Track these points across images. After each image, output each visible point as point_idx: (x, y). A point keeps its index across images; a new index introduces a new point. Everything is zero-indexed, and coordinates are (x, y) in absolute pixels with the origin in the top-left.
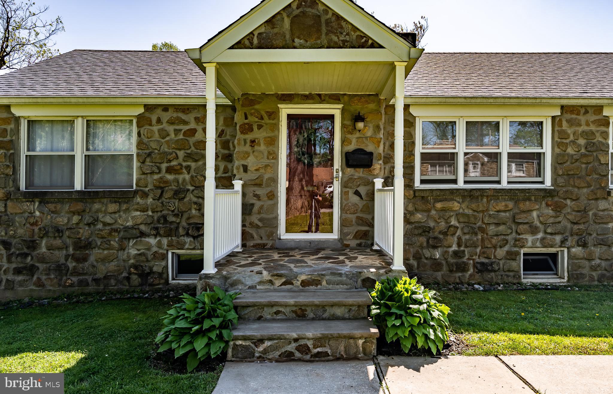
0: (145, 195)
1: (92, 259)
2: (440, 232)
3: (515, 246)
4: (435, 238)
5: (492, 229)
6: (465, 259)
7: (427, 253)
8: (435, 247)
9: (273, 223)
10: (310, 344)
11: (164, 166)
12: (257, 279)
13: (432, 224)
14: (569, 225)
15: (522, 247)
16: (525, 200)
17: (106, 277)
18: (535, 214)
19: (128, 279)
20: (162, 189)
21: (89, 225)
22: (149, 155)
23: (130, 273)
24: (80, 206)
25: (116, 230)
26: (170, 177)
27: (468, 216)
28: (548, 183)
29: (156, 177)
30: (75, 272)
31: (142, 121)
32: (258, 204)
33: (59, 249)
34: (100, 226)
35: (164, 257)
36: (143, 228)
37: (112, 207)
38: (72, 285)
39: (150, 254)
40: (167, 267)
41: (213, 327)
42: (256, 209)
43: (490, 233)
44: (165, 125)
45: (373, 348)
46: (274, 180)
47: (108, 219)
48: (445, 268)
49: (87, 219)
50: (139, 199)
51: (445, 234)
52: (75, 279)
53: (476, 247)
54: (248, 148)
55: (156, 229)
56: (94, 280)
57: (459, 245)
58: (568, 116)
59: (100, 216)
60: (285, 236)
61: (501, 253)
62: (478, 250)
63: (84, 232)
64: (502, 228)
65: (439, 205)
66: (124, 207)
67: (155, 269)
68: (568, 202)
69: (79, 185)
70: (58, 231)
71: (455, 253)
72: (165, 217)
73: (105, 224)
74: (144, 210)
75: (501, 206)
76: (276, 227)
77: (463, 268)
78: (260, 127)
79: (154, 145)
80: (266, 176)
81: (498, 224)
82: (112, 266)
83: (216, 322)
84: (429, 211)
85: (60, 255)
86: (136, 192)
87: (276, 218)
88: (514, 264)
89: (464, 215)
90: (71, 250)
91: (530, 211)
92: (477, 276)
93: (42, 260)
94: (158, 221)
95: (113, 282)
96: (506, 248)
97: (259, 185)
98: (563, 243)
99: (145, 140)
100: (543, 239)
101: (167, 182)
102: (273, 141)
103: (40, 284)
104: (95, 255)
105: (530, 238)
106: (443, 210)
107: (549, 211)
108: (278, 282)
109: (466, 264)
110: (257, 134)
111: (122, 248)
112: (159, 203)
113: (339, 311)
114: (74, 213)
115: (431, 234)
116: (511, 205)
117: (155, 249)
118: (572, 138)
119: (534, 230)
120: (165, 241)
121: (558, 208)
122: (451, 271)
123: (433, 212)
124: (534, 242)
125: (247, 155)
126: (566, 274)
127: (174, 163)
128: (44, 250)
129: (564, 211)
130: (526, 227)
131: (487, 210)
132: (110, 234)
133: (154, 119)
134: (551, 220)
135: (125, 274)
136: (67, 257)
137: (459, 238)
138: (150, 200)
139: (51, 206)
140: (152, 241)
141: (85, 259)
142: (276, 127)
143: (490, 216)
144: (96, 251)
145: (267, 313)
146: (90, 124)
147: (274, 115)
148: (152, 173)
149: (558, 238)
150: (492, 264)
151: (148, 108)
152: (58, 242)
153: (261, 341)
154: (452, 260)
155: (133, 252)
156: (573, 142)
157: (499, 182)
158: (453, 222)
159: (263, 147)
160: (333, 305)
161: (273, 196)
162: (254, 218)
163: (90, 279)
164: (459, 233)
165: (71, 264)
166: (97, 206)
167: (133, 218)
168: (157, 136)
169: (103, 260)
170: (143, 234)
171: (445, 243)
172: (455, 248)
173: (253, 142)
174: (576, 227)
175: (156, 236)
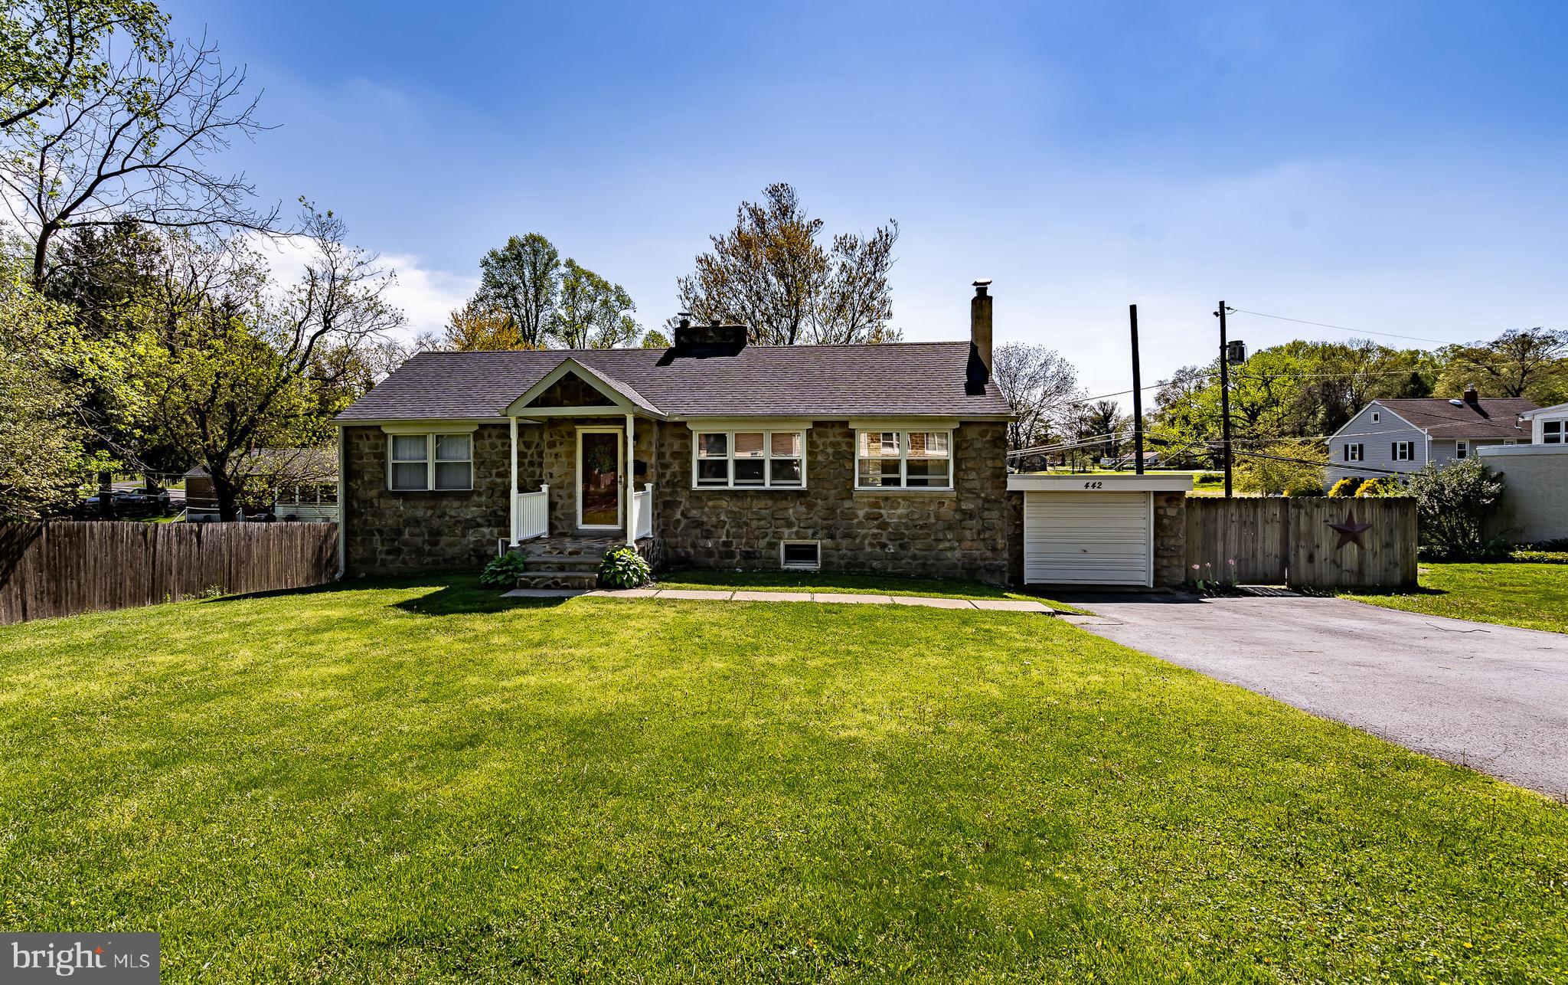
0: (480, 494)
1: (442, 543)
2: (713, 526)
3: (774, 537)
4: (708, 530)
5: (754, 524)
6: (733, 548)
7: (701, 542)
8: (708, 538)
9: (573, 517)
10: (559, 581)
11: (494, 471)
12: (542, 550)
13: (705, 519)
14: (820, 521)
15: (781, 538)
16: (782, 499)
17: (453, 558)
18: (791, 511)
19: (468, 559)
20: (493, 489)
21: (439, 517)
22: (483, 463)
23: (470, 555)
24: (432, 503)
25: (458, 522)
26: (498, 480)
27: (735, 513)
28: (804, 485)
29: (488, 480)
30: (430, 554)
31: (477, 436)
32: (561, 502)
33: (418, 535)
34: (447, 518)
35: (496, 543)
36: (479, 520)
37: (456, 504)
38: (428, 564)
39: (484, 541)
40: (497, 551)
41: (508, 570)
42: (559, 506)
43: (753, 526)
44: (494, 439)
45: (594, 584)
46: (573, 484)
47: (453, 513)
48: (717, 555)
49: (438, 512)
50: (475, 498)
51: (716, 527)
52: (430, 559)
53: (742, 538)
54: (553, 460)
55: (489, 521)
56: (445, 560)
57: (728, 537)
58: (819, 429)
59: (448, 510)
60: (581, 526)
61: (763, 543)
62: (744, 541)
63: (436, 523)
64: (762, 523)
65: (710, 503)
66: (465, 503)
67: (489, 552)
68: (819, 501)
69: (431, 487)
70: (417, 522)
71: (725, 544)
72: (495, 512)
73: (451, 517)
74: (479, 506)
75: (762, 504)
76: (575, 519)
77: (730, 555)
78: (561, 444)
79: (486, 455)
80: (567, 481)
81: (759, 520)
82: (457, 549)
83: (511, 567)
84: (702, 508)
85: (419, 540)
86: (473, 492)
87: (575, 513)
88: (773, 553)
89: (731, 512)
90: (426, 537)
91: (787, 509)
92: (743, 562)
93: (406, 544)
94: (491, 515)
95: (457, 561)
96: (767, 539)
97: (561, 488)
98: (814, 535)
99: (480, 451)
100: (797, 533)
101: (496, 484)
102: (572, 454)
103: (404, 562)
104: (444, 540)
105: (786, 532)
106: (714, 507)
107: (803, 509)
108: (555, 553)
109: (733, 552)
110: (559, 449)
111: (464, 536)
112: (490, 500)
113: (583, 567)
114: (428, 508)
115: (705, 527)
116: (770, 503)
117: (488, 537)
118: (821, 447)
119: (790, 525)
120: (496, 531)
121: (810, 507)
122: (721, 558)
123: (706, 509)
124: (790, 535)
125: (552, 465)
126: (819, 562)
127: (502, 469)
128: (407, 536)
129: (816, 509)
130: (782, 522)
131: (751, 508)
132: (455, 525)
133: (486, 435)
134: (804, 516)
135: (466, 556)
136: (424, 542)
137: (728, 531)
138: (484, 499)
139: (412, 503)
140: (486, 530)
141: (436, 544)
142: (574, 443)
143: (753, 513)
144: (445, 538)
145: (543, 567)
146: (439, 438)
147: (572, 434)
148: (485, 477)
149: (810, 532)
150: (754, 552)
151: (482, 426)
152: (417, 530)
153: (533, 578)
154: (722, 549)
155: (472, 539)
156: (823, 451)
157: (763, 484)
158: (723, 517)
159: (563, 459)
160: (580, 563)
161: (572, 496)
162: (558, 513)
163: (441, 559)
164: (727, 526)
165: (427, 548)
166: (445, 503)
167: (472, 512)
168: (488, 448)
169: (451, 545)
170: (479, 525)
171: (716, 535)
172: (724, 538)
173: (556, 455)
174: (825, 522)
175: (488, 526)
